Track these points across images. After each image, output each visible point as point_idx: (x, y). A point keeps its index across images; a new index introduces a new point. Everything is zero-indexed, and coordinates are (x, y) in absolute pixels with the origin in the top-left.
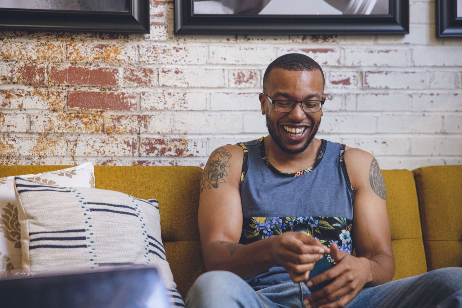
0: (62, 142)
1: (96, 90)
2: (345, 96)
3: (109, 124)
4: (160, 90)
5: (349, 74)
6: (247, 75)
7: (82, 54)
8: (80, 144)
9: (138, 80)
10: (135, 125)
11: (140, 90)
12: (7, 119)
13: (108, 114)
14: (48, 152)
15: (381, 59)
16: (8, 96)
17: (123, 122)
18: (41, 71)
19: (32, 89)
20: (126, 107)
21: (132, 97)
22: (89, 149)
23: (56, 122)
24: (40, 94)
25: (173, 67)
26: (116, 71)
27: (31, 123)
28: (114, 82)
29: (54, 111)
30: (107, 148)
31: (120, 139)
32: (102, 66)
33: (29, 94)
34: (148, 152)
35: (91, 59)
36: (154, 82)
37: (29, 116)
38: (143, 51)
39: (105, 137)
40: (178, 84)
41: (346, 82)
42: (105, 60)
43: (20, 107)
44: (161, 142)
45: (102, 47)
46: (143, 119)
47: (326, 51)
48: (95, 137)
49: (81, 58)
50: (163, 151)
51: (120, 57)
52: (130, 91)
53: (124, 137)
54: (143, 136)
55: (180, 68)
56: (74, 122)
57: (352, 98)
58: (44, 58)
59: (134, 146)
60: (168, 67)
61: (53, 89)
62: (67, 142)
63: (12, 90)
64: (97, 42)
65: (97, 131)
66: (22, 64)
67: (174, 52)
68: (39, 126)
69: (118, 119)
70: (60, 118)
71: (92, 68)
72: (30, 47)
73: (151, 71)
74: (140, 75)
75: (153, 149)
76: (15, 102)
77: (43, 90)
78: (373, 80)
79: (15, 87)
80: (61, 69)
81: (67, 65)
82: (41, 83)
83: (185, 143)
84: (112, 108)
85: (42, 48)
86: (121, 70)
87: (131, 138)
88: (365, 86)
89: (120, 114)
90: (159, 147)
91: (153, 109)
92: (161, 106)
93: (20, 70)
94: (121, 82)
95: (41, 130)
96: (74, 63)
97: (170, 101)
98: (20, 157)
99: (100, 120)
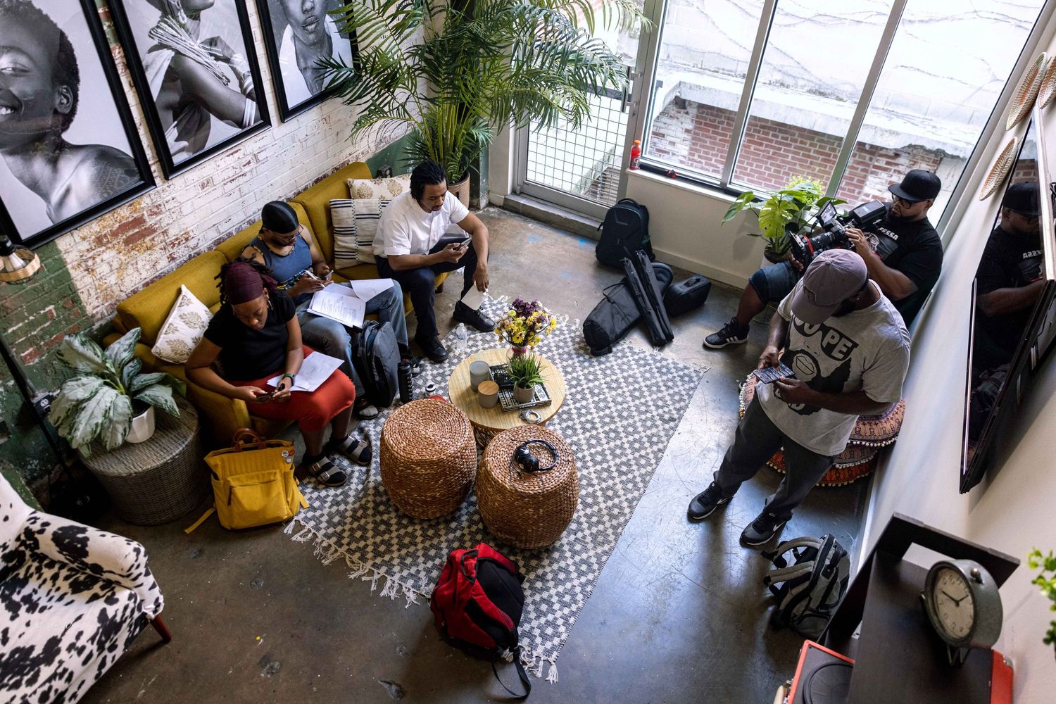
0: (130, 267)
1: (137, 230)
2: (251, 171)
3: (149, 244)
4: (168, 213)
5: (249, 158)
6: (206, 182)
7: (123, 215)
8: (139, 262)
9: (156, 214)
10: (162, 238)
11: (158, 218)
12: (98, 270)
13: (148, 239)
14: (125, 275)
15: (260, 144)
16: (94, 258)
17: (156, 239)
18: (105, 236)
19: (104, 248)
20: (155, 231)
21: (156, 224)
22: (144, 262)
23: (123, 258)
24: (109, 248)
25: (170, 197)
26: (143, 215)
27: (111, 266)
28: (144, 221)
29: (120, 252)
30: (153, 257)
31: (157, 248)
32: (135, 215)
33: (104, 251)
34: (172, 247)
35: (128, 215)
36: (164, 210)
37: (108, 263)
38: (152, 196)
39: (149, 252)
40: (176, 205)
41: (249, 163)
42: (135, 211)
43: (102, 261)
44: (177, 239)
45: (131, 205)
46: (165, 232)
47: (237, 151)
48: (144, 255)
49: (123, 217)
50: (179, 243)
51: (142, 206)
52: (153, 222)
53: (159, 247)
54: (168, 241)
55: (173, 195)
56: (132, 253)
57: (254, 170)
58: (104, 227)
59: (165, 249)
60: (168, 198)
61: (115, 242)
62: (132, 265)
63: (94, 254)
64: (127, 205)
65: (145, 251)
66: (93, 237)
67: (168, 189)
68: (115, 265)
69: (153, 239)
70: (124, 255)
71: (130, 219)
72: (93, 225)
73: (160, 205)
74: (155, 210)
75: (174, 245)
76: (98, 260)
77: (110, 245)
78: (261, 157)
79: (95, 251)
80: (115, 229)
81: (117, 225)
82: (108, 242)
83: (187, 233)
84: (148, 236)
85: (100, 223)
86: (145, 212)
87: (162, 245)
88: (257, 161)
89: (153, 236)
90: (177, 242)
91: (168, 224)
92: (171, 221)
93: (94, 242)
94: (147, 219)
95: (117, 266)
96: (121, 221)
97: (174, 216)
98: (111, 286)
99: (145, 245)
